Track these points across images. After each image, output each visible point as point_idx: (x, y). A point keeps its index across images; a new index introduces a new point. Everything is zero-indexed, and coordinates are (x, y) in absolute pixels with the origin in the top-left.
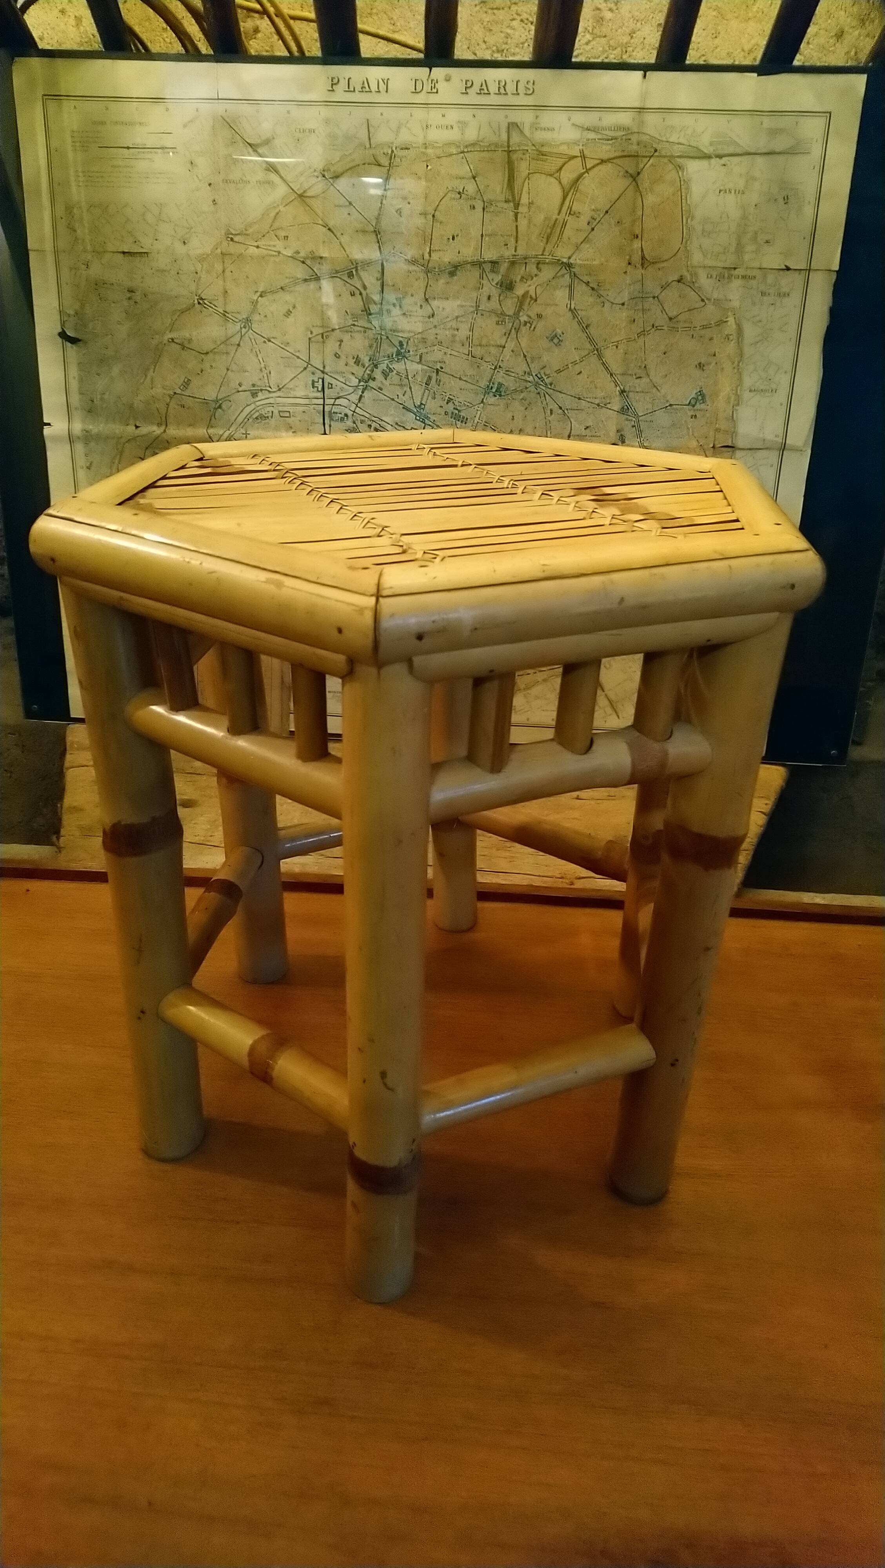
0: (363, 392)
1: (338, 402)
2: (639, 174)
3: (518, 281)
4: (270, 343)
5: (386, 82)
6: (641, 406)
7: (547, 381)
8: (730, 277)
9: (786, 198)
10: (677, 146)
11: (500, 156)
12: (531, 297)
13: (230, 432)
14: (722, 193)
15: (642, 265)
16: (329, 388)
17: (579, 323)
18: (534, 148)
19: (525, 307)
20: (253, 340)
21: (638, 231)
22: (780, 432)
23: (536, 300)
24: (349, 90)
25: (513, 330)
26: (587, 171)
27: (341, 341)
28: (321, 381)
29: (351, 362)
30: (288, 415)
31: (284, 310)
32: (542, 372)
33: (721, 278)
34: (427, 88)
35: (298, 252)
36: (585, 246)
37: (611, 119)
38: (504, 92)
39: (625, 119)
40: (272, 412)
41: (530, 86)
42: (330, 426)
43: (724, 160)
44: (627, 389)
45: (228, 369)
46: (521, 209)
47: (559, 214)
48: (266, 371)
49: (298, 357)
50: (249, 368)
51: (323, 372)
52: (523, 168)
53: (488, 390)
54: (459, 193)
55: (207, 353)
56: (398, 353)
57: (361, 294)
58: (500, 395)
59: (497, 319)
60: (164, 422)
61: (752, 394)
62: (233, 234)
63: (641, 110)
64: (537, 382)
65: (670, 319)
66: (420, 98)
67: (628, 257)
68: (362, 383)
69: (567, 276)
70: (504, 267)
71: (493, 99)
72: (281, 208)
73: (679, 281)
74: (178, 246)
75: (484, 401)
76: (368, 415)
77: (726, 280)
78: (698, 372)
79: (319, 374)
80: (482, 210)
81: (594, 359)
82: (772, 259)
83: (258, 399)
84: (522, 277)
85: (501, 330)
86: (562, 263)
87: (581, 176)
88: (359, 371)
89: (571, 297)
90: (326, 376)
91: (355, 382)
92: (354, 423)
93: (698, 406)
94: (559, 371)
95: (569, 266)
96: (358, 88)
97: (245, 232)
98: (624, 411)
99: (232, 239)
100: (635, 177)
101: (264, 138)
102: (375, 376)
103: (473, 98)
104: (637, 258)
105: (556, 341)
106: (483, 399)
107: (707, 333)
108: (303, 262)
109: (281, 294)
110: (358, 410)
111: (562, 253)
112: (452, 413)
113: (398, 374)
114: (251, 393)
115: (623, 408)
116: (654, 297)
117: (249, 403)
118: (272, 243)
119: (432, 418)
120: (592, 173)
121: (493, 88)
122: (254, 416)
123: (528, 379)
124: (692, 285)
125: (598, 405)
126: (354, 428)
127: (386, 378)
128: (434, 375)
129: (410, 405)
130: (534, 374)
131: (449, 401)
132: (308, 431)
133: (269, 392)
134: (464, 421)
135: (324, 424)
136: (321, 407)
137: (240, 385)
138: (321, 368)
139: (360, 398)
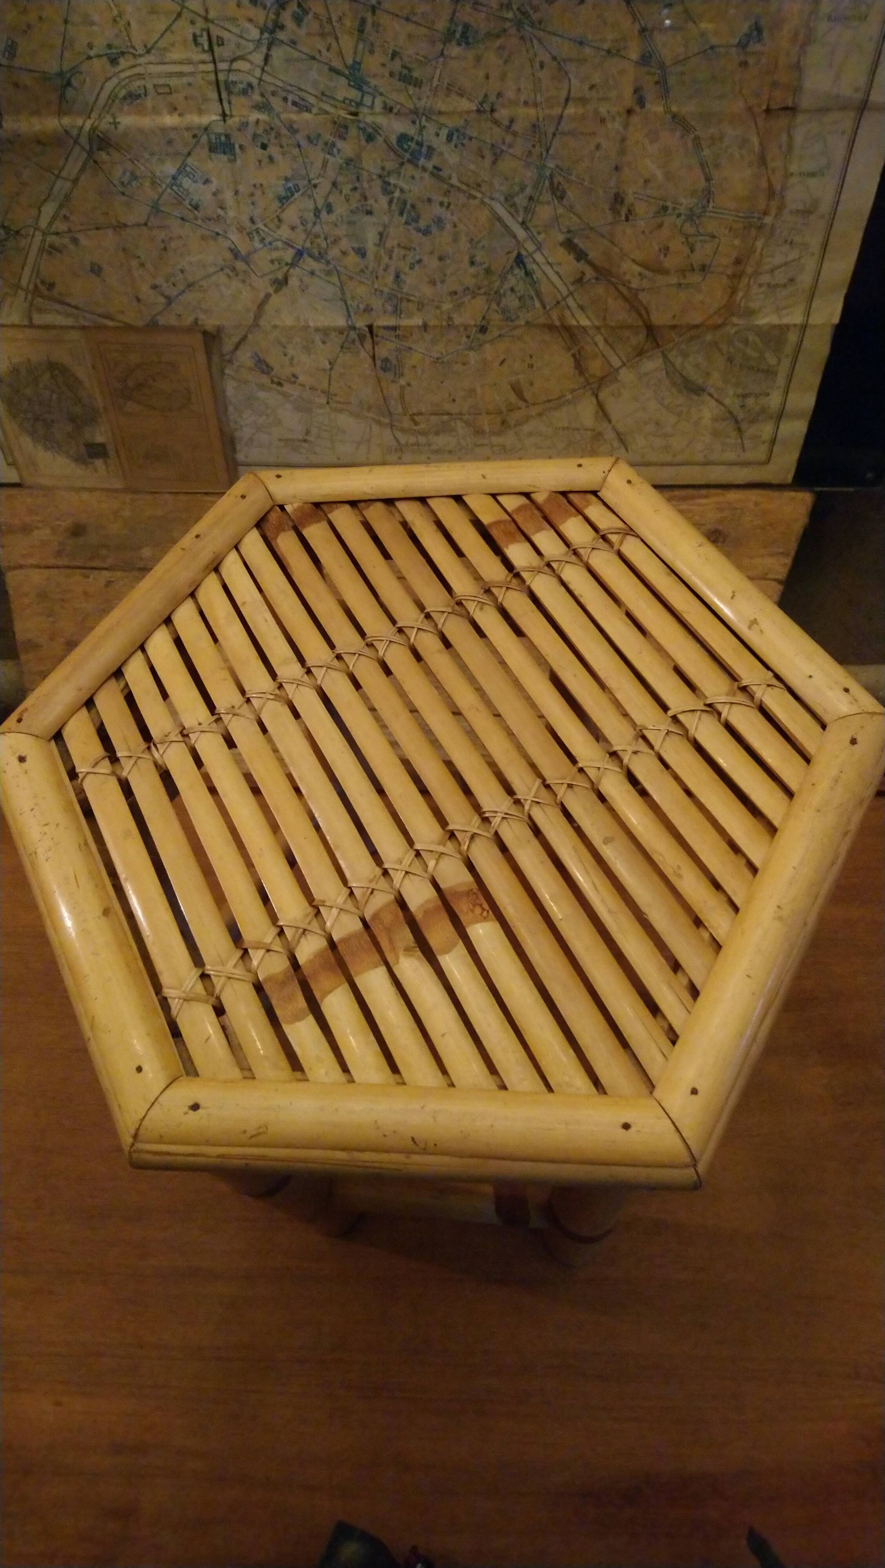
0: (269, 49)
1: (236, 66)
6: (668, 51)
7: (535, 17)
13: (92, 121)
16: (219, 45)
22: (862, 81)
28: (205, 34)
30: (167, 90)
40: (144, 87)
42: (230, 103)
44: (649, 26)
45: (66, 22)
48: (122, 23)
50: (96, 18)
51: (206, 19)
53: (448, 37)
58: (468, 43)
61: (831, 25)
64: (520, 20)
68: (266, 35)
75: (445, 52)
76: (280, 84)
79: (200, 24)
83: (119, 68)
90: (211, 26)
91: (255, 34)
92: (262, 95)
93: (749, 49)
98: (645, 59)
102: (285, 23)
106: (443, 50)
110: (266, 78)
112: (400, 74)
113: (316, 16)
114: (109, 58)
115: (643, 56)
117: (108, 75)
119: (373, 82)
122: (121, 95)
123: (505, 16)
125: (609, 52)
126: (263, 103)
127: (299, 25)
128: (369, 16)
129: (337, 64)
130: (515, 7)
131: (394, 55)
132: (200, 112)
133: (134, 56)
134: (418, 84)
135: (221, 100)
136: (212, 77)
137: (90, 46)
138: (203, 13)
139: (267, 58)
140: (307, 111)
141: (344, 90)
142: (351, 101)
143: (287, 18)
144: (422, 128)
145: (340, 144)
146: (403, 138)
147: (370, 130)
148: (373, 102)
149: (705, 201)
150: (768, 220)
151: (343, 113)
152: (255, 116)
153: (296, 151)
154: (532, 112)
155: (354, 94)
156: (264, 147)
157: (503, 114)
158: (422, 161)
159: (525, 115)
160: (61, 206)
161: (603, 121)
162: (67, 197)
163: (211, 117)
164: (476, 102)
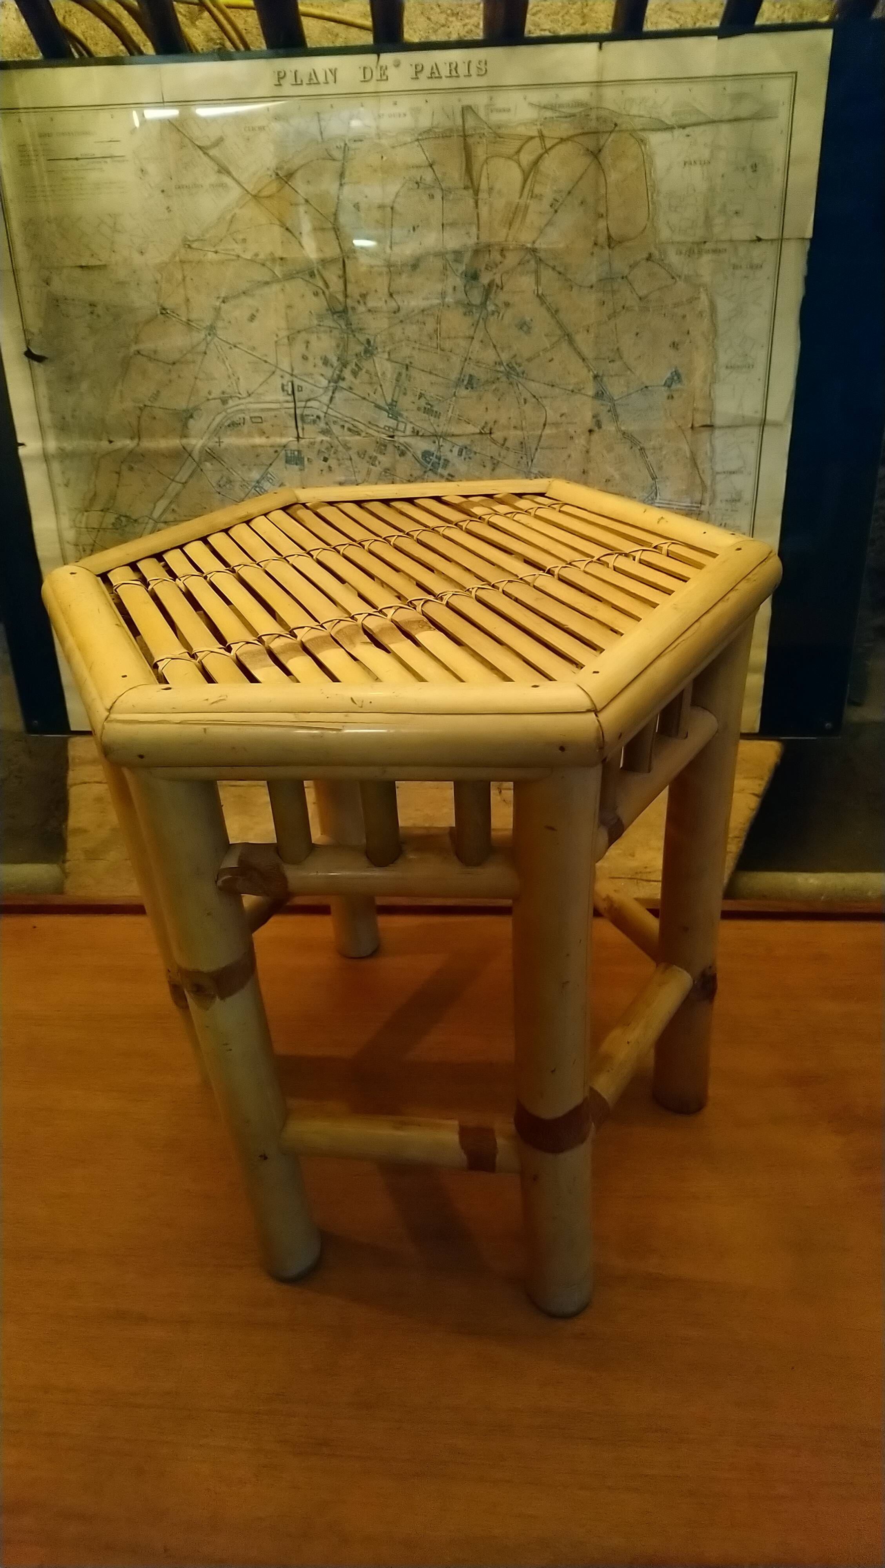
0: (333, 393)
1: (309, 404)
2: (600, 151)
3: (483, 269)
4: (237, 349)
5: (334, 72)
6: (616, 388)
7: (519, 370)
8: (700, 252)
9: (754, 166)
10: (637, 118)
11: (456, 141)
12: (497, 286)
13: (203, 441)
14: (687, 165)
15: (609, 246)
16: (299, 391)
17: (548, 309)
18: (491, 131)
19: (492, 296)
20: (219, 348)
21: (602, 210)
22: (760, 407)
23: (502, 289)
24: (297, 83)
25: (481, 321)
26: (547, 151)
27: (308, 342)
28: (290, 384)
29: (320, 363)
30: (260, 420)
31: (247, 314)
32: (513, 361)
33: (690, 253)
34: (377, 74)
35: (257, 255)
36: (549, 229)
37: (567, 96)
38: (456, 75)
39: (582, 94)
40: (244, 419)
41: (483, 66)
42: (303, 429)
43: (688, 131)
44: (601, 374)
45: (196, 378)
46: (481, 195)
47: (520, 197)
48: (234, 378)
49: (266, 362)
50: (217, 376)
51: (292, 375)
52: (480, 152)
53: (459, 382)
54: (417, 183)
55: (174, 363)
56: (366, 351)
57: (324, 293)
58: (472, 388)
59: (464, 310)
60: (137, 435)
61: (729, 371)
62: (189, 241)
63: (599, 84)
64: (509, 372)
65: (640, 299)
66: (370, 87)
67: (593, 238)
68: (332, 384)
69: (533, 262)
70: (467, 258)
71: (445, 83)
72: (237, 211)
73: (648, 259)
74: (136, 256)
75: (456, 394)
76: (340, 416)
77: (696, 256)
78: (672, 352)
79: (288, 377)
80: (441, 199)
81: (565, 345)
82: (742, 231)
83: (228, 406)
84: (487, 265)
85: (469, 320)
86: (527, 248)
87: (540, 157)
88: (329, 372)
89: (538, 282)
90: (295, 380)
91: (324, 383)
92: (327, 424)
93: (674, 387)
94: (529, 360)
95: (534, 250)
96: (306, 81)
97: (201, 238)
98: (599, 395)
99: (189, 246)
100: (595, 154)
101: (213, 139)
102: (345, 376)
103: (424, 82)
104: (602, 239)
105: (525, 328)
107: (679, 311)
108: (263, 265)
109: (244, 298)
110: (330, 411)
111: (526, 237)
112: (425, 408)
113: (367, 372)
114: (222, 400)
115: (598, 393)
116: (623, 278)
117: (220, 411)
118: (229, 247)
119: (405, 414)
120: (553, 152)
121: (445, 71)
122: (226, 424)
123: (499, 369)
124: (661, 263)
125: (573, 391)
126: (327, 429)
127: (355, 377)
128: (404, 371)
129: (382, 403)
130: (505, 364)
131: (421, 396)
132: (282, 435)
133: (240, 398)
134: (437, 415)
135: (297, 427)
136: (293, 411)
137: (210, 393)
138: (289, 371)
139: (332, 399)
140: (358, 435)
141: (385, 421)
142: (389, 427)
143: (347, 373)
144: (440, 446)
145: (381, 458)
146: (426, 454)
147: (402, 448)
148: (405, 428)
149: (653, 494)
150: (703, 508)
151: (384, 436)
152: (321, 437)
153: (348, 463)
154: (519, 433)
155: (392, 423)
156: (325, 460)
157: (498, 435)
158: (440, 470)
159: (514, 436)
160: (171, 503)
161: (572, 438)
162: (177, 495)
163: (288, 439)
164: (479, 427)
